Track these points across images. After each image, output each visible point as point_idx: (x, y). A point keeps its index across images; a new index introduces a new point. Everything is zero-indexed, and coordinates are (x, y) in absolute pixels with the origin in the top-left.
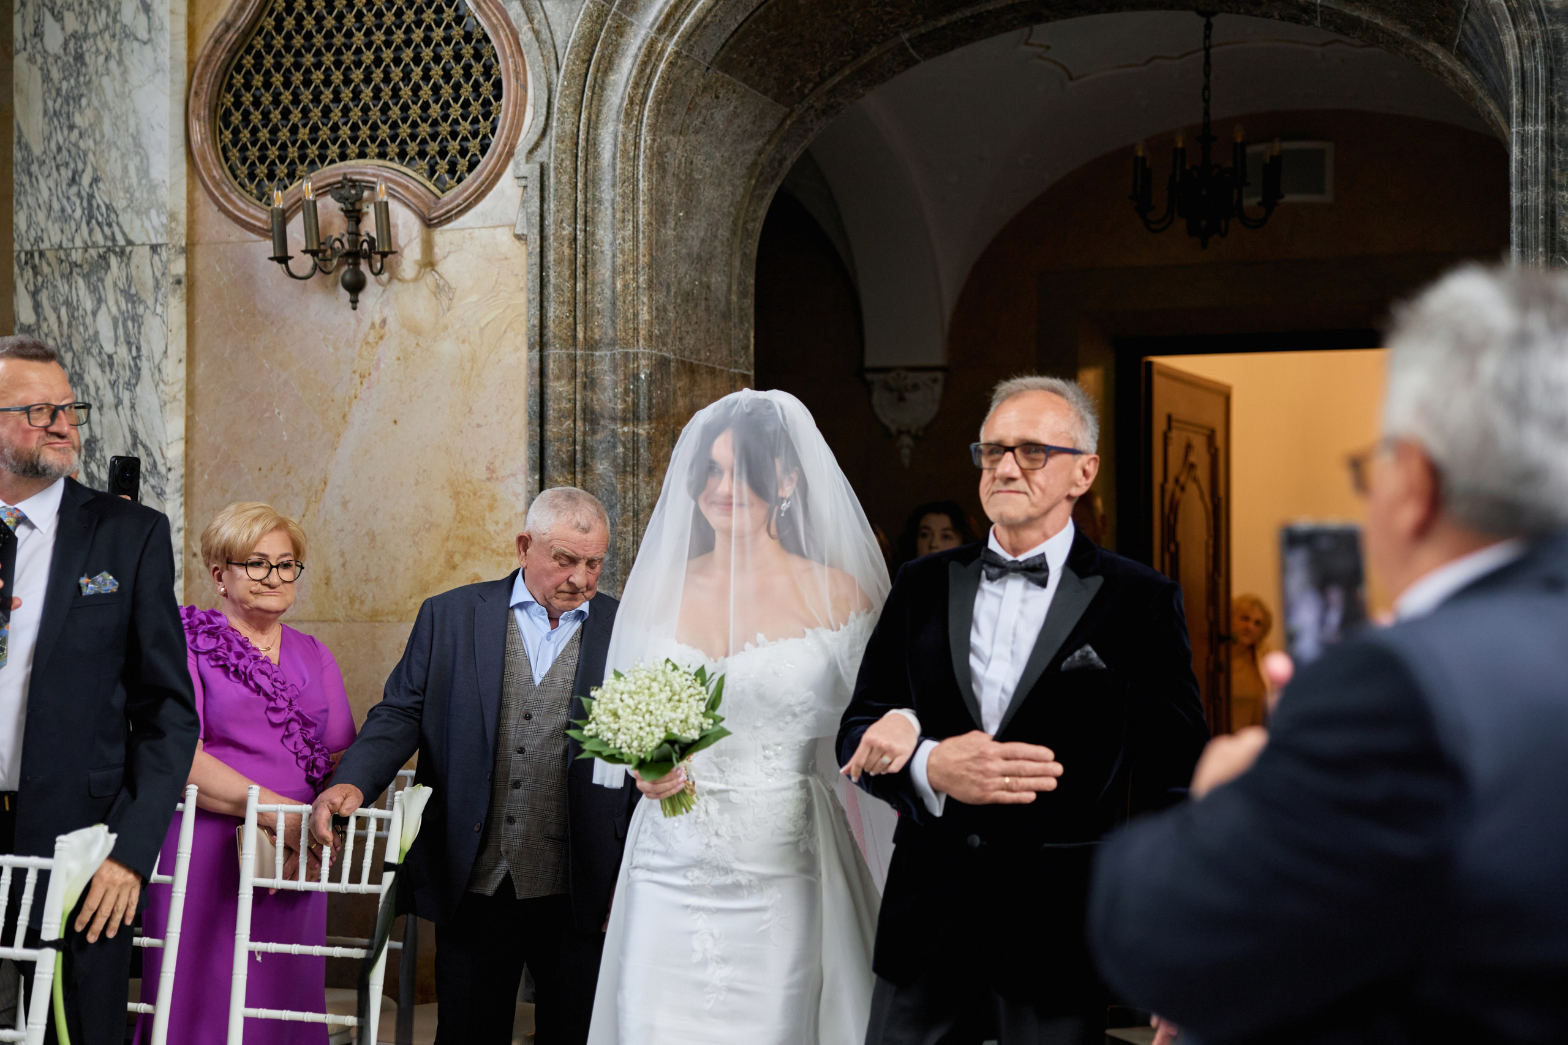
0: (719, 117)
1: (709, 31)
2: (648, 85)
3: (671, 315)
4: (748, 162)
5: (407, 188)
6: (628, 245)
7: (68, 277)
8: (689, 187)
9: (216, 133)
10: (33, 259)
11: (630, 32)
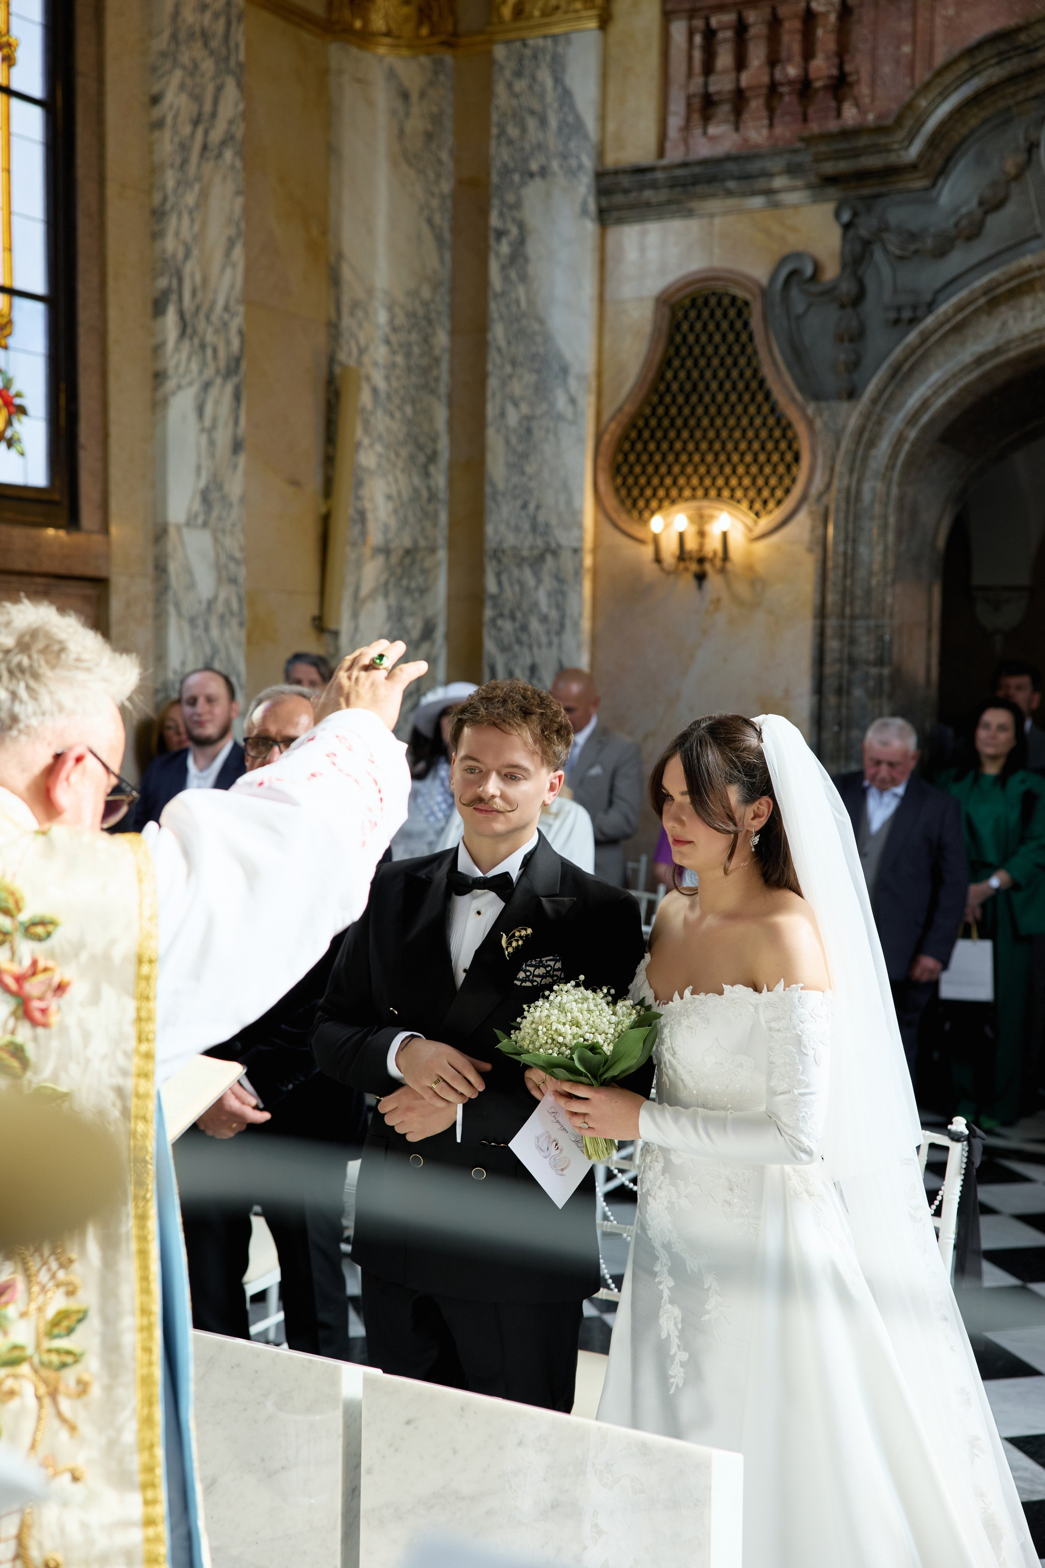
0: (935, 470)
1: (938, 422)
2: (897, 459)
4: (949, 492)
6: (881, 557)
7: (519, 566)
9: (613, 478)
10: (497, 554)
11: (888, 424)
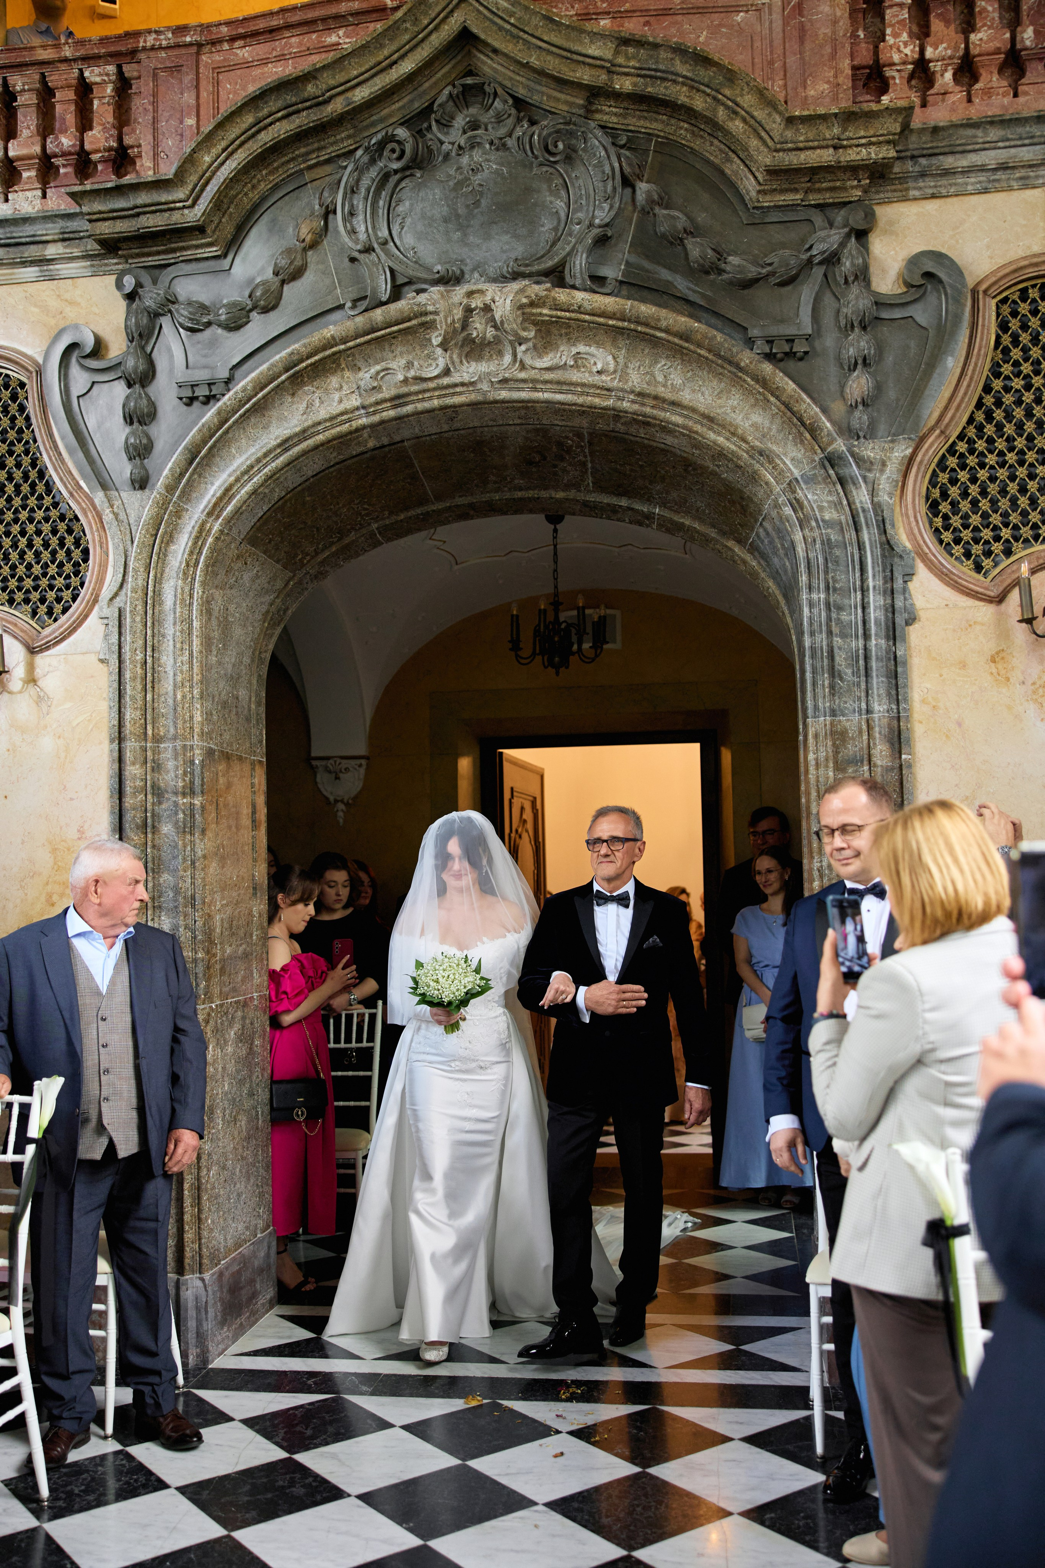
0: (247, 577)
1: (244, 516)
2: (200, 553)
3: (215, 718)
4: (264, 610)
5: (16, 625)
6: (186, 667)
8: (225, 626)
11: (186, 516)
